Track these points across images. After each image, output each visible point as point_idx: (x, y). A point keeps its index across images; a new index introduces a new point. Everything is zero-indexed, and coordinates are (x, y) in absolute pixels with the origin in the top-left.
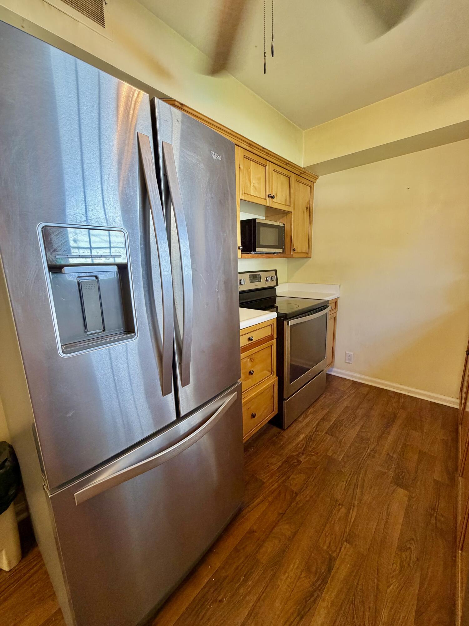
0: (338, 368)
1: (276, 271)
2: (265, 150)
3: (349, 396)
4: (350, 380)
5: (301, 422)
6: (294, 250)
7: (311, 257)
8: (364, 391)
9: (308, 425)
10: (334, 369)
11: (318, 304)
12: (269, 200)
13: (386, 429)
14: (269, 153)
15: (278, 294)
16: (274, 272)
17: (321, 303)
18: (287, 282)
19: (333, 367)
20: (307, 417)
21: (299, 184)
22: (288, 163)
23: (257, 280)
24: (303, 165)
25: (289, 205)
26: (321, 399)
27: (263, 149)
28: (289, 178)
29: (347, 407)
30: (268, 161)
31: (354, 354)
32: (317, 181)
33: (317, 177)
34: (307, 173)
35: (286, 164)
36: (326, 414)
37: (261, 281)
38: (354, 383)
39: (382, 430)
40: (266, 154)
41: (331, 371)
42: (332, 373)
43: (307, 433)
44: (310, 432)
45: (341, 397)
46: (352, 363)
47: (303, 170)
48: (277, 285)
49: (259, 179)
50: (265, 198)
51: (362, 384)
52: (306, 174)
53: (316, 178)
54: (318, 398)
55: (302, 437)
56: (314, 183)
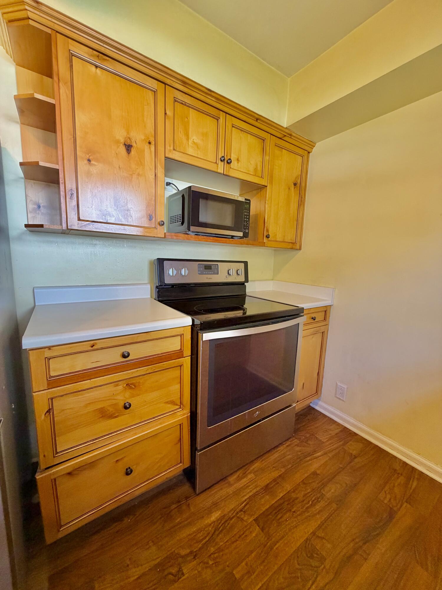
0: (325, 402)
1: (246, 263)
2: (213, 94)
3: (325, 454)
4: (339, 424)
5: (230, 485)
6: (268, 237)
7: (300, 249)
8: (353, 448)
9: (237, 493)
10: (320, 403)
11: (286, 311)
12: (221, 164)
13: (365, 544)
14: (220, 99)
15: (247, 294)
16: (243, 264)
17: (293, 310)
18: (272, 280)
19: (319, 398)
20: (244, 477)
21: (282, 151)
22: (258, 118)
23: (211, 272)
24: (286, 125)
25: (262, 177)
26: (281, 448)
27: (209, 92)
28: (264, 140)
29: (315, 474)
30: (221, 112)
31: (347, 388)
32: (313, 149)
33: (314, 145)
34: (294, 136)
35: (256, 120)
36: (275, 480)
37: (218, 274)
38: (345, 430)
39: (357, 543)
40: (217, 101)
41: (317, 404)
42: (317, 408)
43: (227, 510)
44: (232, 509)
45: (315, 452)
46: (344, 400)
47: (287, 131)
48: (247, 280)
49: (205, 135)
50: (216, 162)
51: (356, 434)
52: (292, 137)
53: (312, 145)
54: (277, 447)
55: (215, 516)
56: (309, 153)
